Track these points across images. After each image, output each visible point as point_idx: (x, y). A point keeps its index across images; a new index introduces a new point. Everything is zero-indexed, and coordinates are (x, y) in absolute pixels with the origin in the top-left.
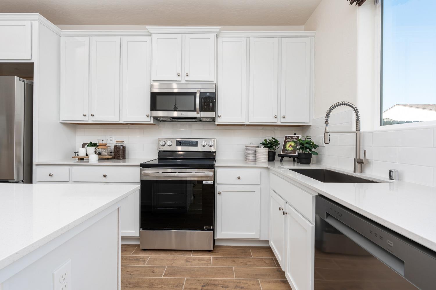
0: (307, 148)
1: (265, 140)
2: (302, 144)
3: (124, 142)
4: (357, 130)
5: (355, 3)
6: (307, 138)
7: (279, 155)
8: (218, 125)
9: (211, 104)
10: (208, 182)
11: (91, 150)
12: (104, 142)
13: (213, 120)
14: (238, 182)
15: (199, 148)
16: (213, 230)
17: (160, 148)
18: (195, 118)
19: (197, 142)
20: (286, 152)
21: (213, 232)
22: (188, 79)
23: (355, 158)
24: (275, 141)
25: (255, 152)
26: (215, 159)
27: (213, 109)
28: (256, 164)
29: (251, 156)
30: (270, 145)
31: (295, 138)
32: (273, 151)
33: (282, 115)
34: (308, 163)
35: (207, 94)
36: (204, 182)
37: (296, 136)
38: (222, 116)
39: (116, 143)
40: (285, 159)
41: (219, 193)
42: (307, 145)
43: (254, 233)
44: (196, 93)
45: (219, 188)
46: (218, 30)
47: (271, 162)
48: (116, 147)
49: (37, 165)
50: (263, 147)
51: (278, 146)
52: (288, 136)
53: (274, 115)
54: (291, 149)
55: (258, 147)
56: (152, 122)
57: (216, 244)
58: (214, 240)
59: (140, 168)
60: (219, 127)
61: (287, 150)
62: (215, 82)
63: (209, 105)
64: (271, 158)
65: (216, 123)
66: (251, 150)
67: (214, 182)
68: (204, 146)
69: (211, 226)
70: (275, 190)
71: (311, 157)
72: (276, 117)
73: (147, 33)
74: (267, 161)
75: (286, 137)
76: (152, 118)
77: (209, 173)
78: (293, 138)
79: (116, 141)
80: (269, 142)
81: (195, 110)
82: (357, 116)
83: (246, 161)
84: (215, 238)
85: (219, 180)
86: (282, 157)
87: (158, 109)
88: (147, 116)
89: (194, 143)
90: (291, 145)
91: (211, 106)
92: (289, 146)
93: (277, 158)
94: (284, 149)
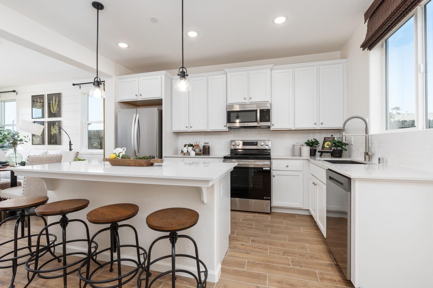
0: (338, 146)
1: (308, 140)
2: (334, 143)
3: (208, 143)
4: (366, 134)
5: (366, 49)
6: (339, 138)
7: (319, 152)
8: (272, 130)
9: (267, 117)
10: (267, 168)
11: (190, 148)
12: (198, 144)
13: (269, 127)
14: (286, 169)
15: (259, 147)
16: (270, 200)
17: (232, 147)
18: (256, 126)
19: (257, 142)
20: (324, 149)
21: (270, 201)
22: (251, 101)
23: (365, 152)
24: (315, 141)
25: (300, 149)
26: (270, 154)
27: (269, 120)
28: (301, 157)
29: (297, 152)
30: (312, 144)
31: (332, 139)
32: (314, 148)
33: (321, 122)
34: (340, 156)
35: (265, 110)
36: (264, 169)
37: (333, 137)
38: (275, 125)
39: (204, 144)
40: (324, 154)
41: (274, 176)
42: (338, 144)
43: (299, 204)
44: (257, 110)
45: (273, 173)
46: (272, 67)
47: (312, 157)
48: (204, 147)
49: (165, 157)
50: (306, 145)
51: (319, 145)
52: (326, 137)
53: (314, 123)
54: (328, 147)
55: (303, 145)
56: (227, 130)
57: (272, 211)
58: (271, 207)
59: (223, 159)
60: (273, 131)
61: (325, 148)
62: (270, 102)
63: (266, 117)
64: (313, 153)
65: (271, 129)
66: (297, 148)
67: (270, 168)
68: (262, 145)
69: (268, 197)
70: (313, 174)
71: (342, 152)
72: (315, 123)
73: (224, 73)
74: (309, 155)
75: (325, 138)
76: (228, 128)
77: (267, 162)
78: (330, 139)
79: (204, 143)
80: (311, 142)
81: (256, 121)
82: (366, 124)
83: (293, 156)
84: (271, 206)
85: (273, 168)
86: (322, 153)
87: (231, 121)
88: (225, 126)
89: (255, 143)
90: (328, 144)
91: (267, 118)
92: (327, 145)
93: (318, 154)
94: (323, 147)
